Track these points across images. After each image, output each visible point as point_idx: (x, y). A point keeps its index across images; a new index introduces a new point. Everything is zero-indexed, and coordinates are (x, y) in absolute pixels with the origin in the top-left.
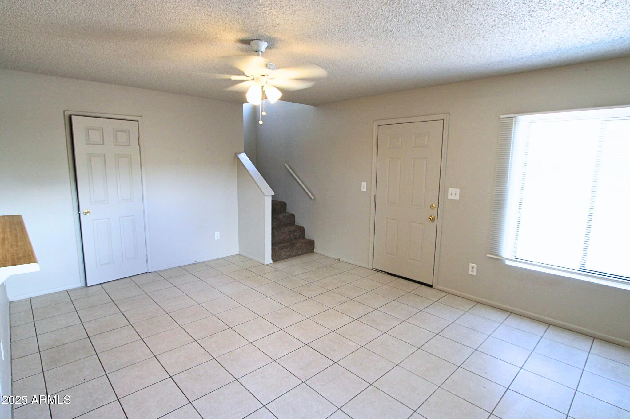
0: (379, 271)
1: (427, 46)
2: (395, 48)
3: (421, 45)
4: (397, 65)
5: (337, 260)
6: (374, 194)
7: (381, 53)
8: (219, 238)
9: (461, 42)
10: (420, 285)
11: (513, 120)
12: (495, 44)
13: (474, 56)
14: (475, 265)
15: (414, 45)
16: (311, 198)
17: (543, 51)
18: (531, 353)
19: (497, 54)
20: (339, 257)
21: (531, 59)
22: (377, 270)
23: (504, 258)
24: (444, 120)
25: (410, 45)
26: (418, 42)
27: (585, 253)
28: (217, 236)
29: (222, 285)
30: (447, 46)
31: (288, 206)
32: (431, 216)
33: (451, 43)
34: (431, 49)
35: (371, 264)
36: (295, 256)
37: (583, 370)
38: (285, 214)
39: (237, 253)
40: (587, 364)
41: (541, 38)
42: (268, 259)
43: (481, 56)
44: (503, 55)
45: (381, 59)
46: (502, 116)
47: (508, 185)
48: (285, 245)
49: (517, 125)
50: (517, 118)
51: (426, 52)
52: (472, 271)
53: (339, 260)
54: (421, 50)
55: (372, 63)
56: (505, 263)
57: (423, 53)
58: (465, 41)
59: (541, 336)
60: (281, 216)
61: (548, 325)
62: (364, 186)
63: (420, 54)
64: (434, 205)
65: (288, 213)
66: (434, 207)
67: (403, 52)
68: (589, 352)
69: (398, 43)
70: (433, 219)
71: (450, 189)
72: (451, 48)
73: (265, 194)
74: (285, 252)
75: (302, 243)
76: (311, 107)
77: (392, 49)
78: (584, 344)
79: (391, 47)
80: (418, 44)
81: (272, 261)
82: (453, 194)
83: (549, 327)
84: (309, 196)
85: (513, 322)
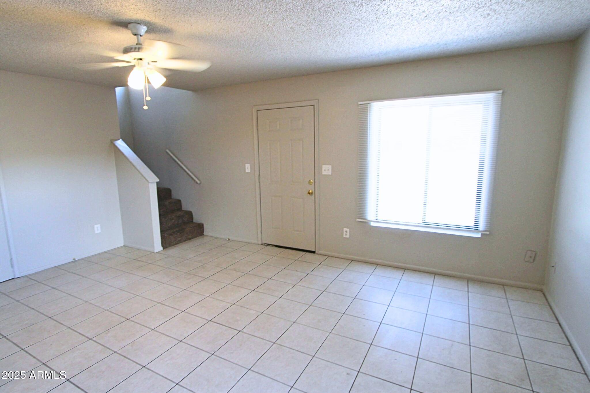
0: (268, 245)
1: (298, 40)
2: (271, 40)
3: (293, 39)
4: (273, 56)
5: (227, 240)
6: (258, 174)
7: (259, 44)
8: (99, 231)
9: (326, 39)
10: (304, 253)
11: (368, 106)
12: (352, 42)
13: (336, 51)
14: (348, 230)
15: (288, 39)
16: (197, 183)
17: (387, 50)
18: (395, 293)
19: (353, 50)
20: (228, 237)
21: (378, 56)
22: (266, 244)
23: (369, 220)
24: (314, 106)
25: (284, 39)
26: (291, 37)
27: (425, 210)
28: (97, 229)
29: (111, 279)
30: (314, 42)
31: (173, 192)
32: (310, 191)
33: (318, 40)
34: (301, 43)
35: (260, 239)
36: (185, 241)
37: (430, 299)
38: (170, 201)
39: (122, 245)
40: (432, 294)
41: (385, 40)
42: (158, 246)
43: (341, 51)
44: (358, 52)
45: (258, 49)
46: (360, 103)
47: (368, 160)
48: (175, 231)
49: (371, 110)
50: (371, 104)
51: (298, 45)
52: (346, 235)
53: (229, 239)
54: (293, 43)
55: (250, 53)
56: (370, 225)
57: (294, 46)
58: (328, 38)
59: (400, 279)
60: (167, 203)
61: (404, 270)
62: (248, 168)
63: (292, 47)
64: (311, 181)
65: (174, 199)
66: (312, 183)
67: (278, 44)
68: (433, 285)
69: (273, 36)
70: (311, 194)
71: (324, 166)
72: (318, 43)
73: (150, 181)
74: (174, 237)
75: (191, 227)
76: (190, 92)
77: (268, 40)
78: (428, 280)
79: (267, 40)
80: (291, 38)
81: (162, 248)
82: (326, 170)
83: (405, 271)
84: (194, 180)
85: (379, 271)
